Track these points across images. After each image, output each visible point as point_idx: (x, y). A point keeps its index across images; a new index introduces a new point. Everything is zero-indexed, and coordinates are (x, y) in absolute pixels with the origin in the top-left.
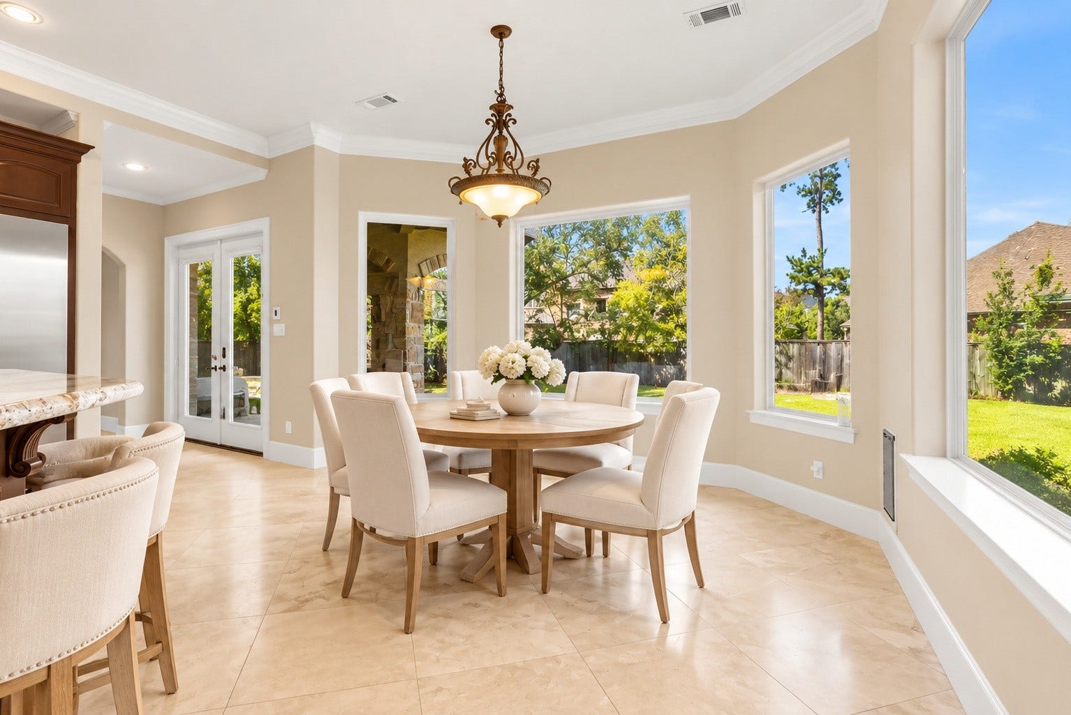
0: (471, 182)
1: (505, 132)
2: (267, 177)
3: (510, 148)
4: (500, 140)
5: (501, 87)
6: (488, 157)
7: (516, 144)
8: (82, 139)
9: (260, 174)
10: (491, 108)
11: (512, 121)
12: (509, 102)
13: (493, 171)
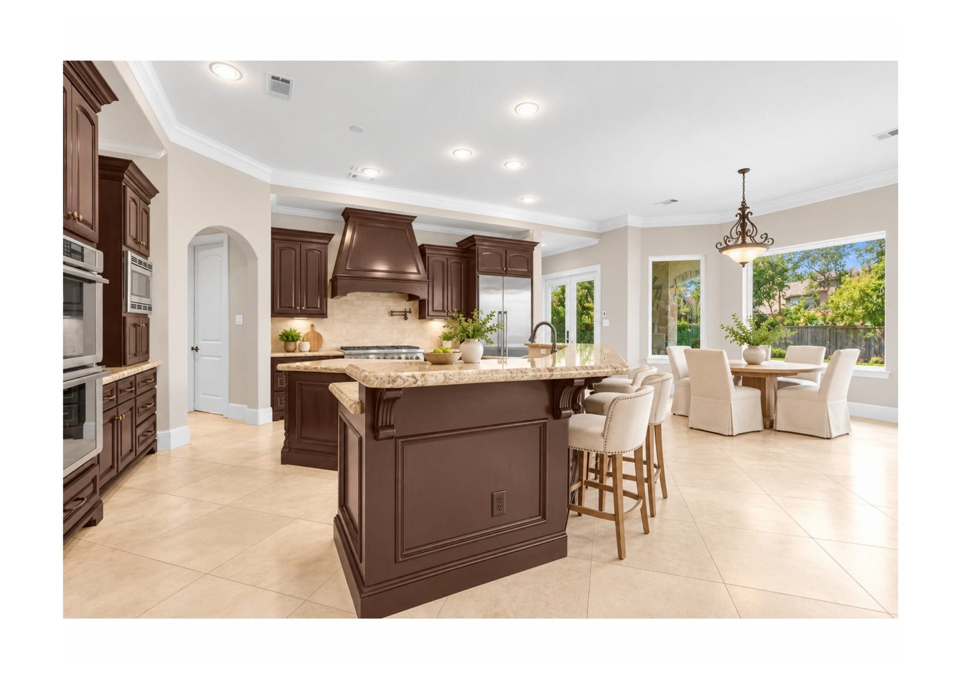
0: (728, 247)
1: (746, 221)
2: (599, 243)
3: (749, 227)
4: (743, 226)
5: (744, 198)
6: (737, 233)
7: (753, 225)
8: (535, 241)
9: (596, 241)
10: (739, 209)
11: (750, 214)
12: (748, 205)
13: (740, 241)
